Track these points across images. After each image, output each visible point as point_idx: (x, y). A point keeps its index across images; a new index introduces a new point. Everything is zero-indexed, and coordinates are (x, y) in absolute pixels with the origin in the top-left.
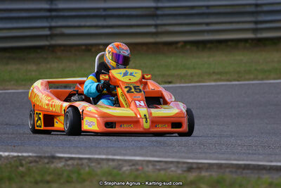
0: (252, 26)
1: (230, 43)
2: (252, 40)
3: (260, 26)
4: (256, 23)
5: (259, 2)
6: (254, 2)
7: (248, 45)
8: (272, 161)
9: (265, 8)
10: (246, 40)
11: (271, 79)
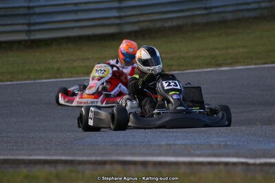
0: (25, 28)
1: (4, 45)
2: (26, 41)
3: (33, 28)
4: (29, 24)
5: (32, 4)
6: (26, 4)
7: (21, 46)
8: (30, 155)
9: (37, 10)
10: (19, 42)
11: (43, 79)
